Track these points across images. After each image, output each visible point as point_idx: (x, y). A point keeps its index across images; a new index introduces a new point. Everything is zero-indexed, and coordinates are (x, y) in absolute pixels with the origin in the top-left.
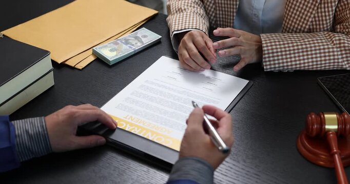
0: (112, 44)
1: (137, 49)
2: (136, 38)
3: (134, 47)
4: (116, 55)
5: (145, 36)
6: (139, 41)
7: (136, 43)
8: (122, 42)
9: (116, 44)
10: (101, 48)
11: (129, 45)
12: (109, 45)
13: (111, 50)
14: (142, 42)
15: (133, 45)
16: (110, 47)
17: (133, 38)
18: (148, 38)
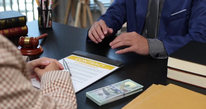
0: (128, 90)
1: (109, 86)
2: (108, 94)
3: (111, 87)
4: (124, 82)
5: (100, 94)
6: (106, 92)
7: (109, 90)
8: (120, 91)
9: (125, 90)
10: (136, 87)
11: (115, 89)
12: (131, 89)
13: (128, 86)
14: (104, 90)
15: (111, 89)
16: (130, 88)
17: (110, 93)
18: (98, 93)
